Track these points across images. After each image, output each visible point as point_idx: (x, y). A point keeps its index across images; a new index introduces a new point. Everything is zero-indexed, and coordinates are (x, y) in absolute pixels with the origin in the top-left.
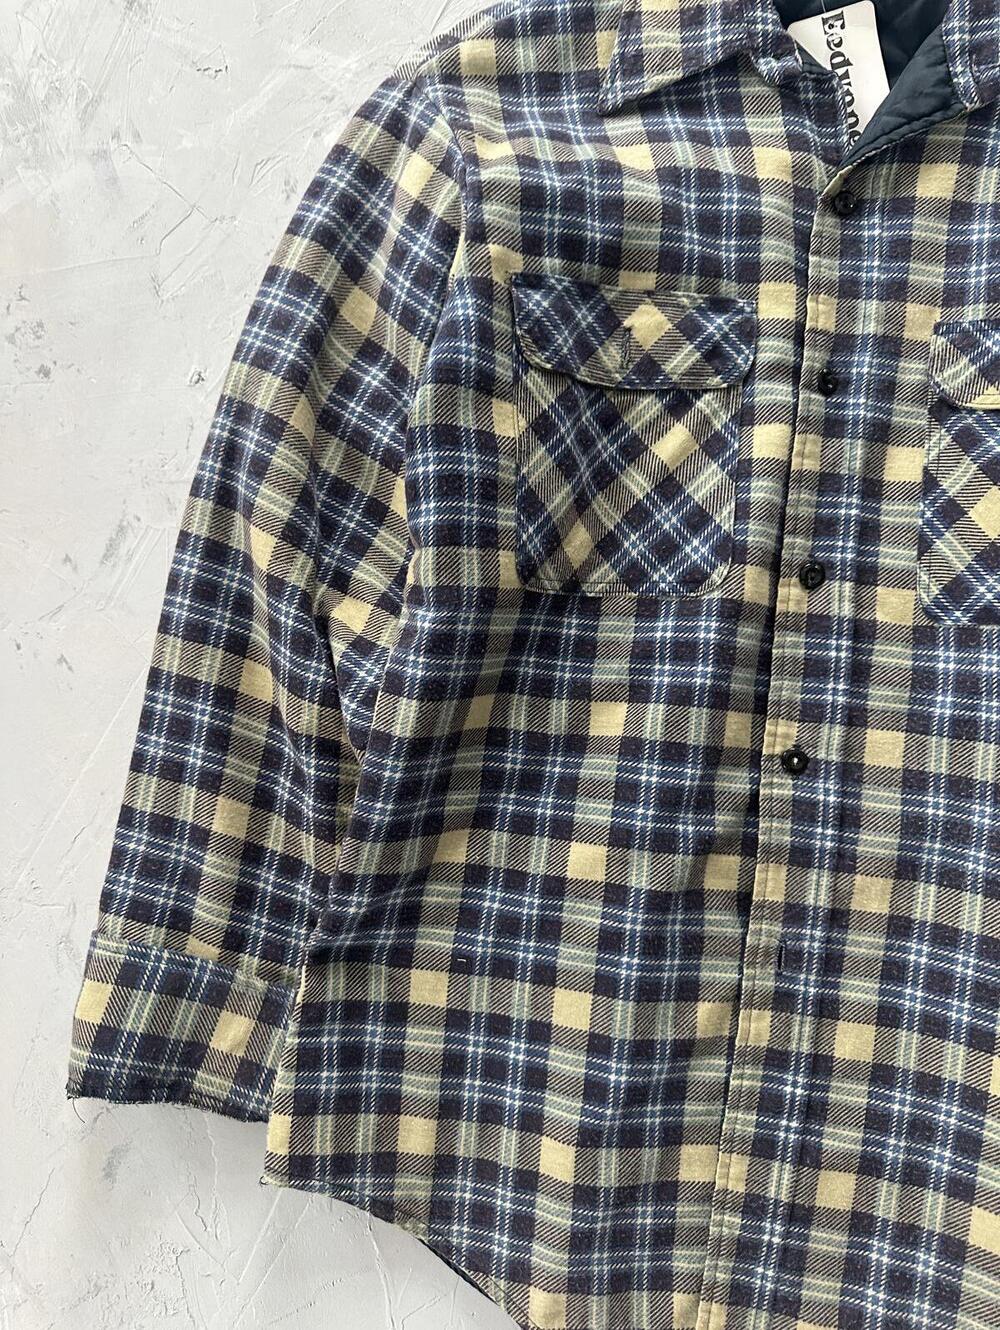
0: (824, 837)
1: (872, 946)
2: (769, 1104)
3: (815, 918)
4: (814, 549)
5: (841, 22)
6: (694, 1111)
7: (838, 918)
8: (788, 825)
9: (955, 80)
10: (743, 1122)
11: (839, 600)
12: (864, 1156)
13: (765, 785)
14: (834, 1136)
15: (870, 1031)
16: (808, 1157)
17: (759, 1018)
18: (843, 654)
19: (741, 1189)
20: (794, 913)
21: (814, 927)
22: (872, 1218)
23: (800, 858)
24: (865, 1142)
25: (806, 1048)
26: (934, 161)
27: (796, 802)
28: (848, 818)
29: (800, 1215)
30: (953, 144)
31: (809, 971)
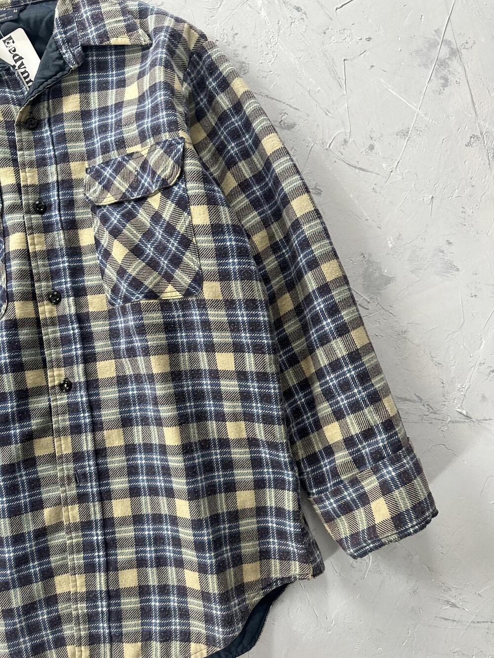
0: (85, 418)
1: (119, 461)
2: (88, 547)
3: (89, 456)
4: (53, 285)
5: (12, 40)
6: (55, 560)
7: (100, 452)
8: (67, 417)
9: (64, 56)
10: (78, 559)
11: (69, 306)
12: (137, 559)
13: (53, 401)
14: (122, 554)
15: (127, 501)
16: (111, 567)
17: (72, 509)
18: (76, 331)
19: (84, 590)
20: (78, 457)
21: (89, 460)
22: (148, 586)
23: (76, 430)
24: (137, 553)
25: (99, 517)
26: (68, 94)
27: (69, 404)
28: (94, 406)
29: (113, 595)
30: (74, 85)
31: (91, 481)
